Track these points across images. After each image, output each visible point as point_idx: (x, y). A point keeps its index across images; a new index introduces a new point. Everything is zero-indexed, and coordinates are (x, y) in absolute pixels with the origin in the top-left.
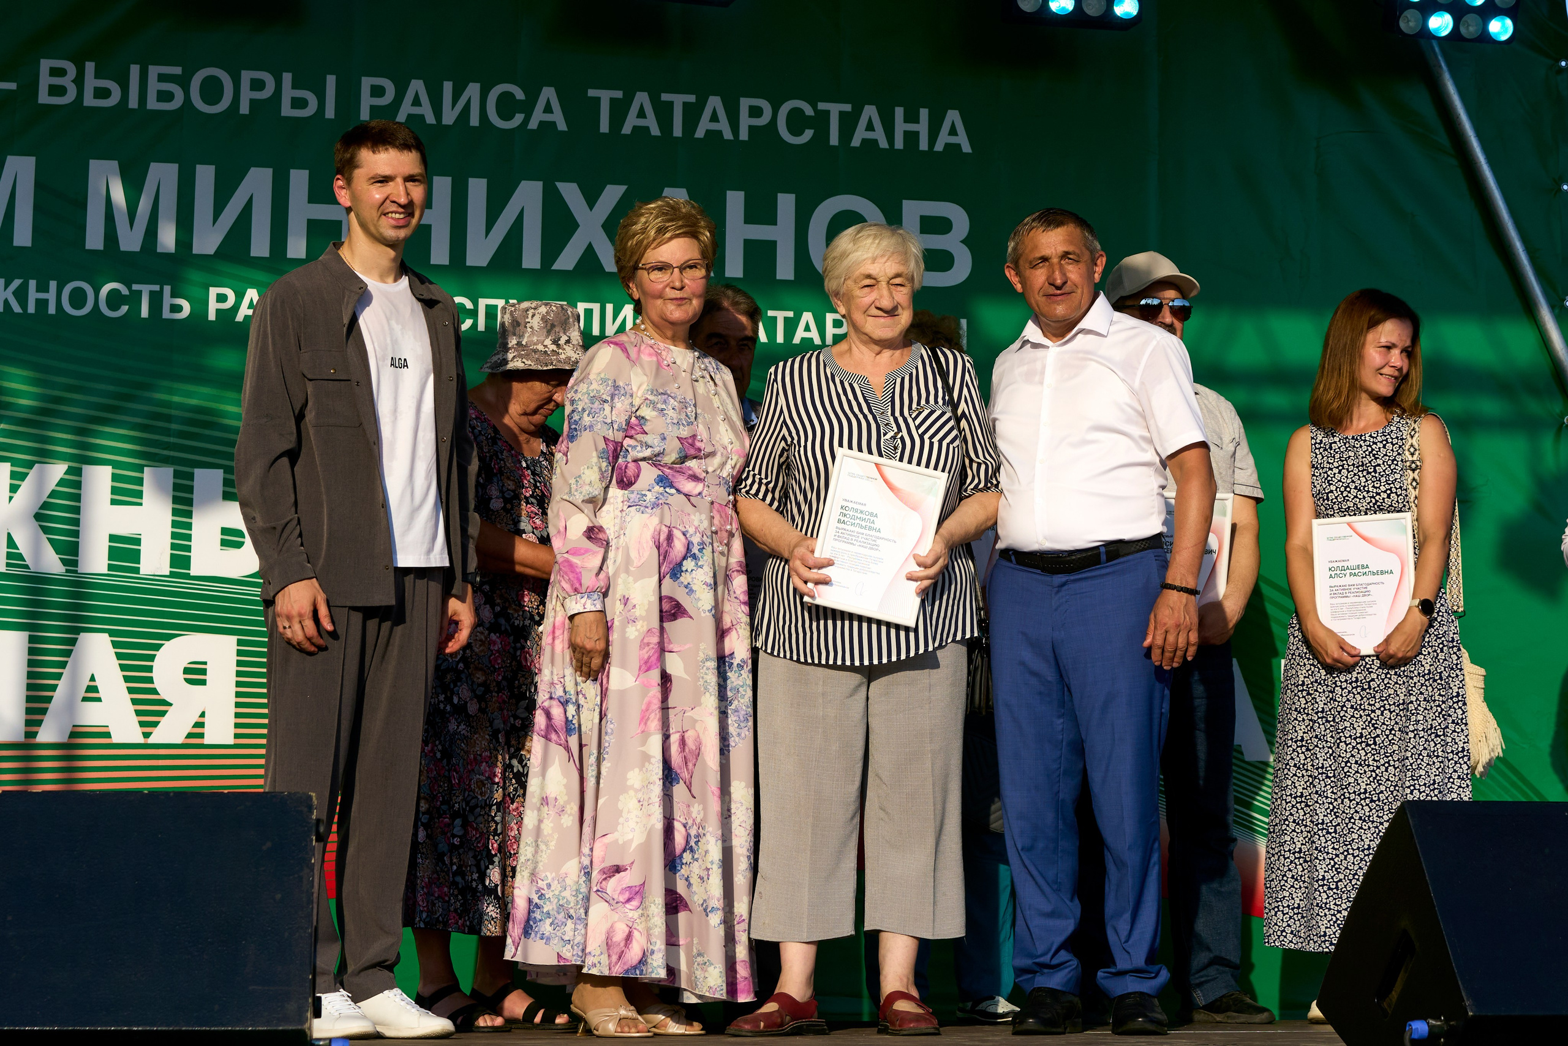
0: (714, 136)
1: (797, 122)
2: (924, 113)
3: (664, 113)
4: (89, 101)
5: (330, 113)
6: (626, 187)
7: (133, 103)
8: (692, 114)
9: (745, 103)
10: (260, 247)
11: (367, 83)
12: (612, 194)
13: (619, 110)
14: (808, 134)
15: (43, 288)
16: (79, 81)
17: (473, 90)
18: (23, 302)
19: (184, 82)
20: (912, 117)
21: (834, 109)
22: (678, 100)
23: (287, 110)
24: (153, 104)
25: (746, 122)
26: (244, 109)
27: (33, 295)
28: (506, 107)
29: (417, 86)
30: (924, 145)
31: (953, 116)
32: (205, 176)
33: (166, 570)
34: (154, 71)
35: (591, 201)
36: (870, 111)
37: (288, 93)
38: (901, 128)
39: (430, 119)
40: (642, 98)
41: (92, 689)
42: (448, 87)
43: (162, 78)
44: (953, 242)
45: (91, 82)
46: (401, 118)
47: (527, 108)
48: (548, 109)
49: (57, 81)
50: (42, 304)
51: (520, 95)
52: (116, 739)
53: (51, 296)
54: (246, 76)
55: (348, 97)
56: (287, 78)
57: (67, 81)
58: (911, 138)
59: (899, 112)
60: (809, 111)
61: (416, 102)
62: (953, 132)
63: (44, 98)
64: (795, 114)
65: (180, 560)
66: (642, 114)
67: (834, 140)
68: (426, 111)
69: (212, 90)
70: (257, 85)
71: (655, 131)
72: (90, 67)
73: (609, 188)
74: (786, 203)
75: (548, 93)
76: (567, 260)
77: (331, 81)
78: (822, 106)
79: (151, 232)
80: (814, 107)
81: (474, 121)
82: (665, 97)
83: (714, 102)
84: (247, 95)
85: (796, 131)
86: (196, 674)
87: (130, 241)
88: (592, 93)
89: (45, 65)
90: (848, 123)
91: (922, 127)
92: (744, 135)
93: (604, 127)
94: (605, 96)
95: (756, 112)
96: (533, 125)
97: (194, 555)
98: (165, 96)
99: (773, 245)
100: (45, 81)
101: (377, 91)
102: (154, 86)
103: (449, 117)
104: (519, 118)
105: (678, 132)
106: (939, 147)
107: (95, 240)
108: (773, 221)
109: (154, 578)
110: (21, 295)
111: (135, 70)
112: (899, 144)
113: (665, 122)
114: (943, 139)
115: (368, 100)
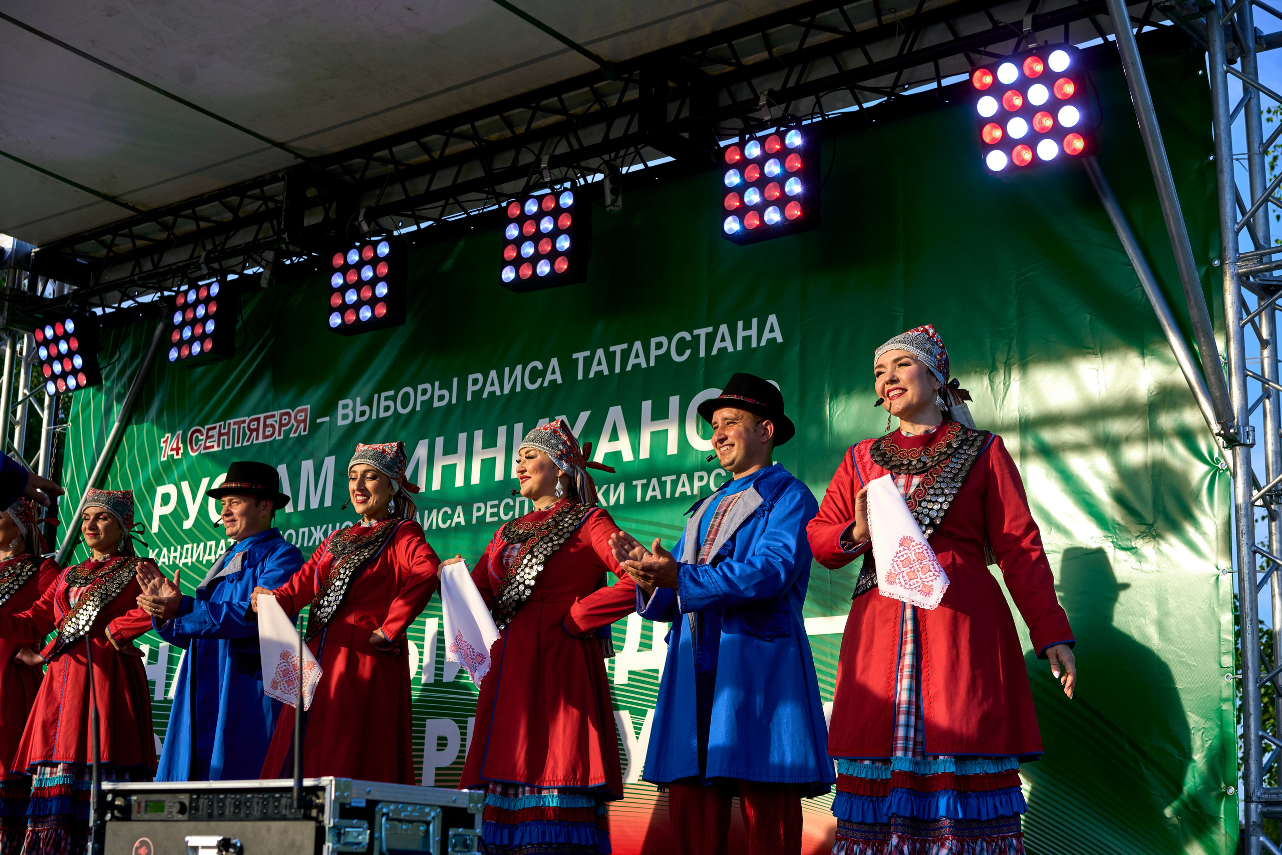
0: (637, 367)
1: (682, 346)
2: (755, 321)
3: (611, 359)
4: (357, 418)
5: (454, 401)
6: (590, 412)
7: (374, 415)
8: (625, 356)
9: (654, 341)
11: (470, 378)
12: (586, 414)
13: (588, 363)
14: (688, 352)
16: (354, 409)
17: (518, 370)
19: (394, 398)
20: (747, 327)
21: (702, 332)
22: (618, 349)
23: (436, 404)
24: (382, 413)
25: (654, 353)
26: (418, 407)
28: (535, 375)
29: (492, 373)
30: (754, 344)
31: (772, 319)
34: (382, 395)
36: (723, 329)
37: (437, 393)
38: (741, 334)
39: (498, 392)
40: (600, 352)
42: (507, 370)
43: (387, 399)
45: (358, 408)
46: (485, 395)
47: (544, 373)
48: (554, 373)
49: (345, 411)
51: (540, 366)
54: (419, 387)
55: (462, 389)
56: (436, 384)
57: (349, 410)
58: (747, 340)
59: (740, 324)
60: (688, 337)
61: (492, 384)
62: (772, 330)
63: (340, 422)
64: (680, 341)
66: (599, 363)
67: (702, 354)
68: (496, 388)
69: (405, 401)
70: (424, 392)
71: (606, 372)
72: (358, 400)
73: (582, 414)
74: (674, 402)
75: (554, 362)
77: (454, 381)
78: (696, 332)
80: (691, 333)
81: (518, 389)
82: (612, 349)
83: (636, 345)
84: (420, 399)
85: (680, 353)
88: (575, 356)
89: (339, 403)
90: (710, 340)
91: (753, 332)
92: (652, 363)
93: (580, 376)
94: (580, 356)
95: (659, 345)
96: (548, 383)
98: (387, 408)
99: (666, 432)
100: (340, 412)
101: (475, 381)
102: (382, 404)
103: (507, 390)
104: (541, 381)
105: (618, 369)
106: (763, 343)
108: (667, 417)
111: (375, 397)
112: (740, 347)
113: (611, 366)
114: (767, 335)
115: (471, 388)
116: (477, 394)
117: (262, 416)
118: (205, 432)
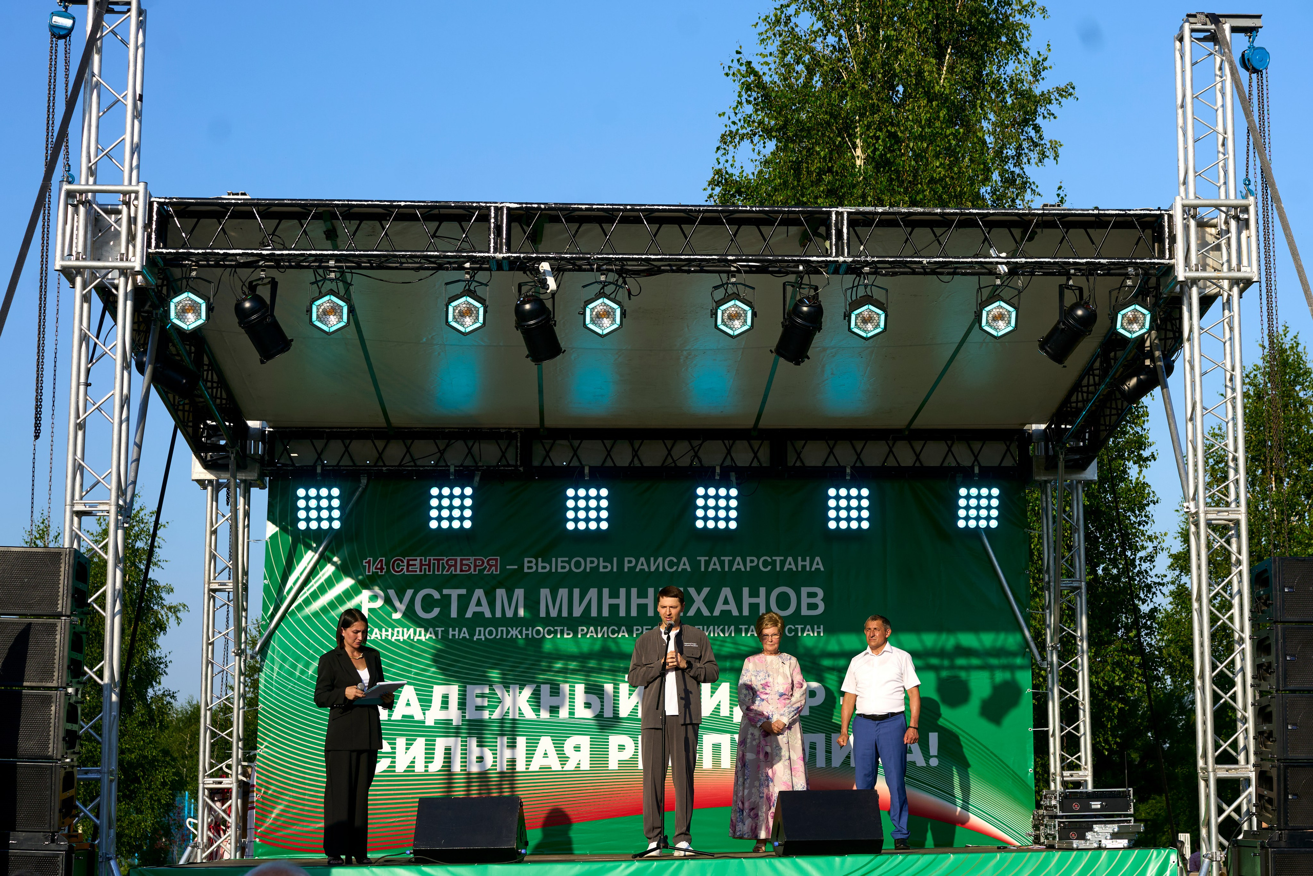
0: (738, 570)
1: (766, 564)
2: (808, 558)
3: (722, 563)
4: (540, 570)
5: (615, 570)
6: (709, 588)
7: (553, 570)
8: (731, 563)
9: (748, 559)
10: (594, 613)
11: (626, 559)
12: (706, 590)
13: (707, 563)
14: (770, 567)
15: (527, 630)
16: (537, 564)
17: (660, 560)
18: (521, 635)
19: (569, 562)
20: (804, 560)
21: (778, 559)
22: (727, 559)
23: (601, 570)
24: (559, 570)
25: (749, 565)
26: (588, 570)
27: (524, 632)
28: (671, 564)
29: (642, 559)
30: (808, 569)
31: (818, 559)
32: (576, 592)
33: (567, 716)
34: (560, 560)
35: (699, 593)
36: (790, 559)
37: (602, 564)
38: (800, 563)
39: (647, 569)
40: (715, 559)
41: (546, 754)
42: (652, 559)
43: (562, 562)
44: (818, 600)
45: (540, 564)
46: (637, 570)
47: (678, 564)
48: (684, 564)
49: (530, 564)
50: (527, 635)
51: (675, 560)
52: (553, 769)
53: (530, 632)
54: (588, 559)
55: (621, 564)
56: (601, 559)
57: (533, 565)
58: (804, 567)
59: (800, 558)
60: (770, 560)
61: (642, 565)
62: (818, 564)
63: (526, 570)
64: (765, 561)
65: (572, 713)
66: (715, 564)
67: (778, 569)
68: (645, 567)
69: (578, 565)
70: (592, 562)
71: (719, 569)
72: (540, 559)
74: (762, 590)
75: (684, 559)
76: (691, 613)
77: (615, 559)
78: (774, 558)
79: (560, 611)
80: (771, 558)
81: (661, 570)
82: (722, 558)
83: (738, 559)
84: (589, 565)
85: (765, 567)
86: (577, 748)
87: (554, 613)
88: (698, 558)
89: (526, 560)
90: (783, 563)
91: (807, 563)
92: (748, 569)
93: (703, 569)
94: (703, 559)
95: (752, 561)
96: (680, 570)
97: (576, 711)
98: (563, 567)
99: (758, 604)
100: (526, 565)
101: (630, 562)
102: (560, 564)
103: (653, 569)
104: (675, 568)
105: (727, 569)
106: (813, 569)
107: (543, 614)
108: (758, 597)
109: (564, 719)
110: (521, 632)
111: (554, 559)
112: (800, 569)
113: (722, 566)
114: (815, 566)
115: (626, 565)
116: (632, 569)
117: (459, 559)
118: (405, 562)
